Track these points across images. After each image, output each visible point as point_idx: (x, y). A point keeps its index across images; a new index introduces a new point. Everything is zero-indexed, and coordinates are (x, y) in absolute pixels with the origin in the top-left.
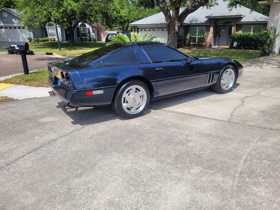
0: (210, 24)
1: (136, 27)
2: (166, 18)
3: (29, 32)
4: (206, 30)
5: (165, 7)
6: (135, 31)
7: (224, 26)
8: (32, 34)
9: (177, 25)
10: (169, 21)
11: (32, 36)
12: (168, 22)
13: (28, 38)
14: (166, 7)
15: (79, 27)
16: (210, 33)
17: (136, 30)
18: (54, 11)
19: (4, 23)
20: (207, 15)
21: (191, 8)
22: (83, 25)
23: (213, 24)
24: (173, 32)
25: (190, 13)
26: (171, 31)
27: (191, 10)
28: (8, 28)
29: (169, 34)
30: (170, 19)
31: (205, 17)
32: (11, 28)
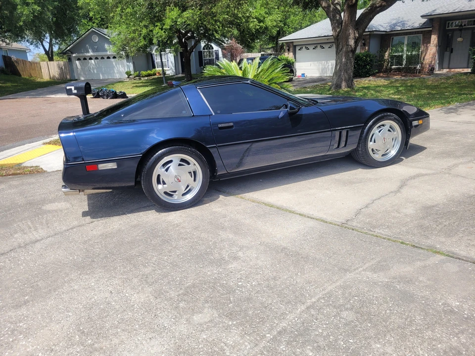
0: (431, 29)
1: (291, 45)
2: (332, 24)
3: (128, 63)
4: (424, 40)
5: (330, 6)
6: (289, 50)
7: (460, 30)
8: (131, 65)
9: (352, 36)
10: (338, 30)
11: (132, 68)
12: (336, 31)
13: (125, 72)
14: (332, 6)
15: (202, 50)
16: (431, 45)
17: (291, 49)
18: (158, 27)
19: (93, 51)
20: (424, 13)
21: (380, 4)
22: (208, 47)
23: (437, 28)
24: (344, 49)
25: (378, 13)
26: (341, 47)
27: (380, 6)
28: (100, 58)
29: (337, 53)
30: (340, 26)
31: (421, 16)
32: (102, 58)
